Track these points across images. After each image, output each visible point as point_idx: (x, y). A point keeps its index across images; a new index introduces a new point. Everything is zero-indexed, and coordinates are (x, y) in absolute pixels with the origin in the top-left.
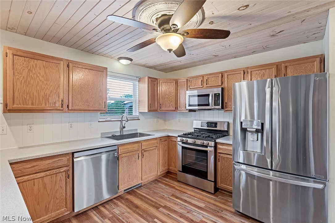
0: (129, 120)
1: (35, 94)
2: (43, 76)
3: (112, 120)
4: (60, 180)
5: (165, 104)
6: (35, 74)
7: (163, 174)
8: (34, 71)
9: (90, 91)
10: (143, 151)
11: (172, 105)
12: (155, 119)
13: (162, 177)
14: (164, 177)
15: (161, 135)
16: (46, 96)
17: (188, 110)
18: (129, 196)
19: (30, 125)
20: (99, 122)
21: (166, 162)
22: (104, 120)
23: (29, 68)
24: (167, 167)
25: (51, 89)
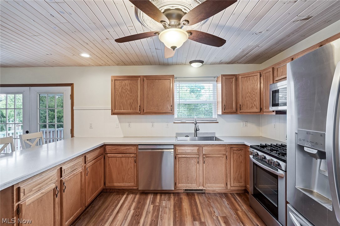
0: (198, 123)
1: (125, 102)
2: (129, 91)
3: (187, 122)
4: (131, 162)
5: (246, 105)
6: (125, 90)
7: (238, 190)
8: (124, 88)
9: (159, 97)
10: (204, 156)
11: (255, 105)
12: (242, 123)
13: (237, 194)
14: (239, 195)
15: (232, 143)
16: (131, 103)
17: (275, 111)
18: (185, 196)
19: (129, 123)
20: (174, 123)
21: (241, 177)
22: (180, 122)
23: (122, 86)
24: (243, 184)
25: (133, 99)
